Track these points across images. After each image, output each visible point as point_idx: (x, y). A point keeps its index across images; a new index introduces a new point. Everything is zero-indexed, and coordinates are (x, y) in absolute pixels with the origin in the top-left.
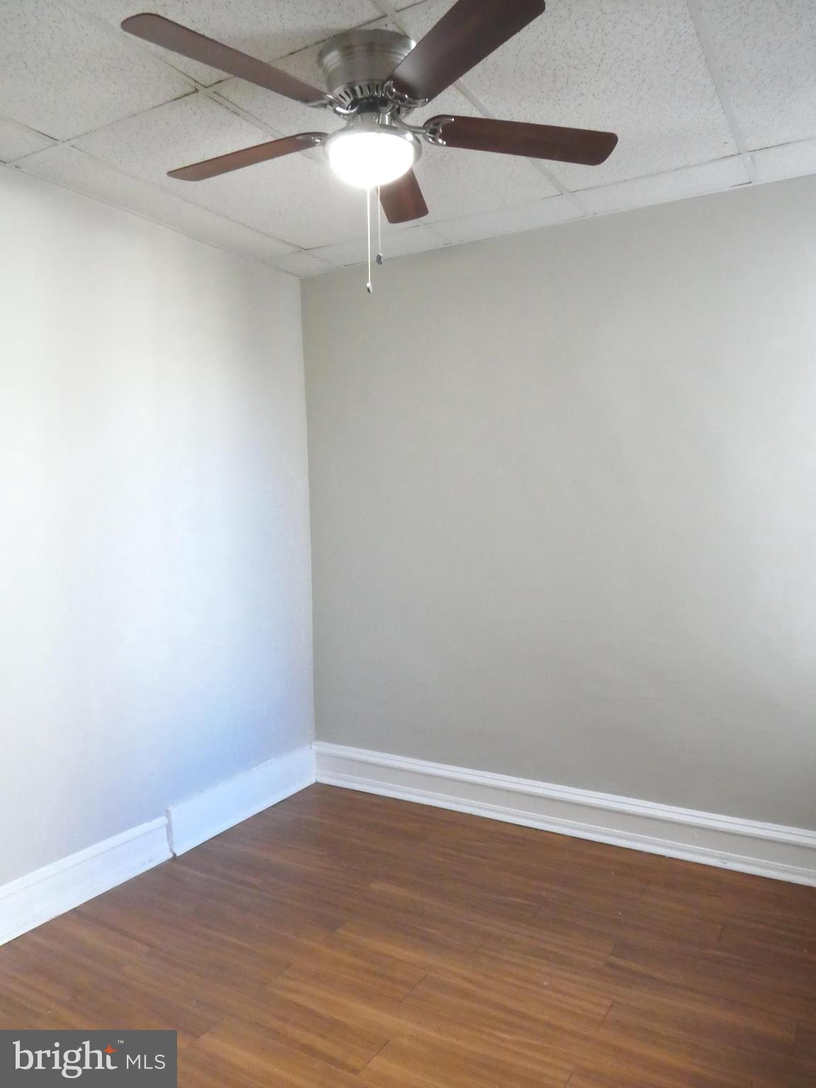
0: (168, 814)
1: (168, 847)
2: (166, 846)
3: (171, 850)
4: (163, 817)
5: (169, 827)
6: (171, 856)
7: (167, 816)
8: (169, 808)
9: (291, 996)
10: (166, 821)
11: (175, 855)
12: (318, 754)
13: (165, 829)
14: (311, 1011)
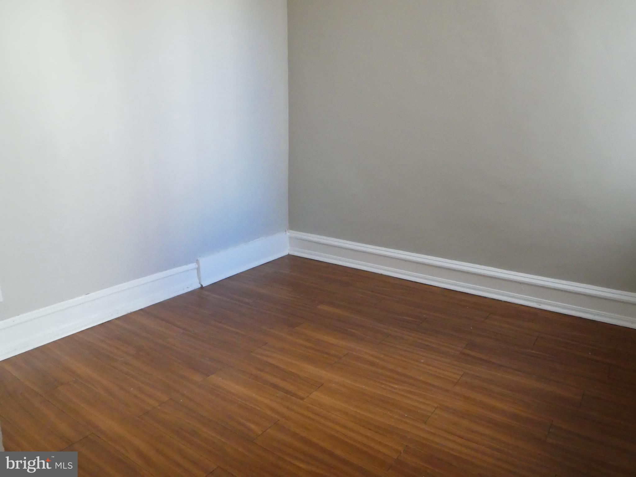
0: (197, 262)
1: (198, 281)
2: (197, 280)
3: (200, 283)
4: (195, 264)
5: (198, 269)
6: (200, 286)
7: (197, 263)
8: (199, 259)
9: (265, 359)
10: (197, 266)
11: (202, 285)
12: (290, 238)
13: (196, 271)
14: (277, 367)
